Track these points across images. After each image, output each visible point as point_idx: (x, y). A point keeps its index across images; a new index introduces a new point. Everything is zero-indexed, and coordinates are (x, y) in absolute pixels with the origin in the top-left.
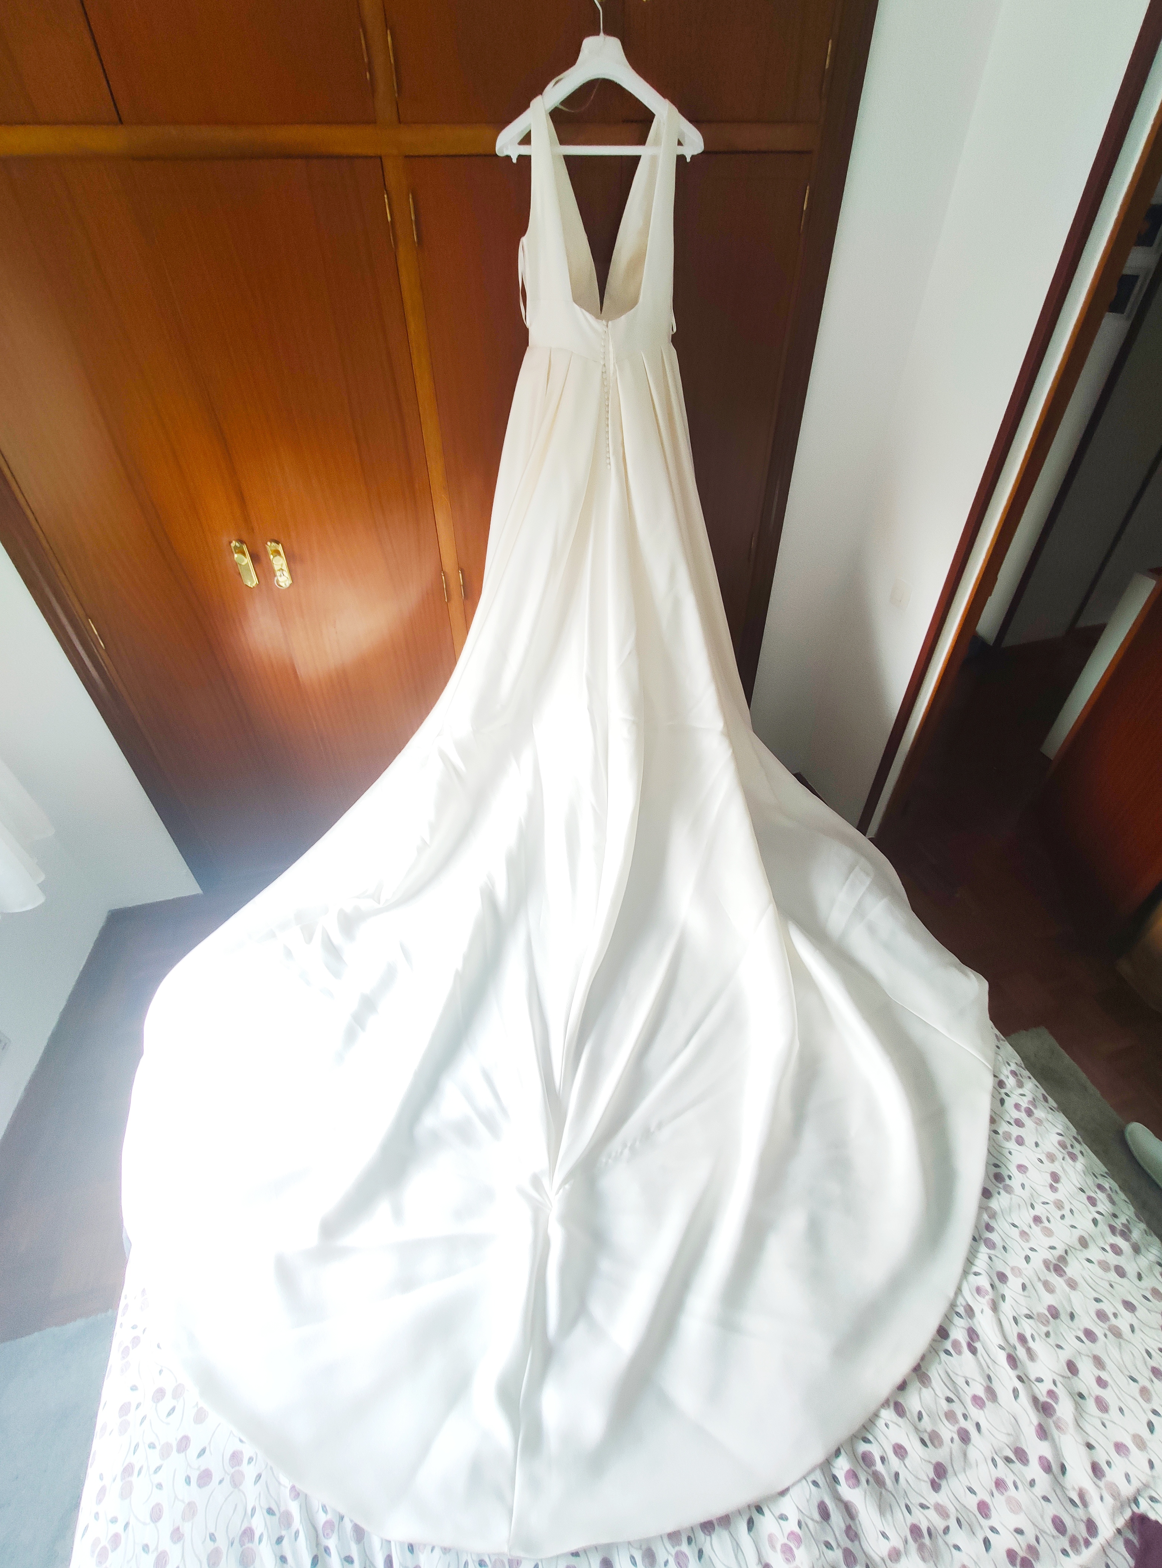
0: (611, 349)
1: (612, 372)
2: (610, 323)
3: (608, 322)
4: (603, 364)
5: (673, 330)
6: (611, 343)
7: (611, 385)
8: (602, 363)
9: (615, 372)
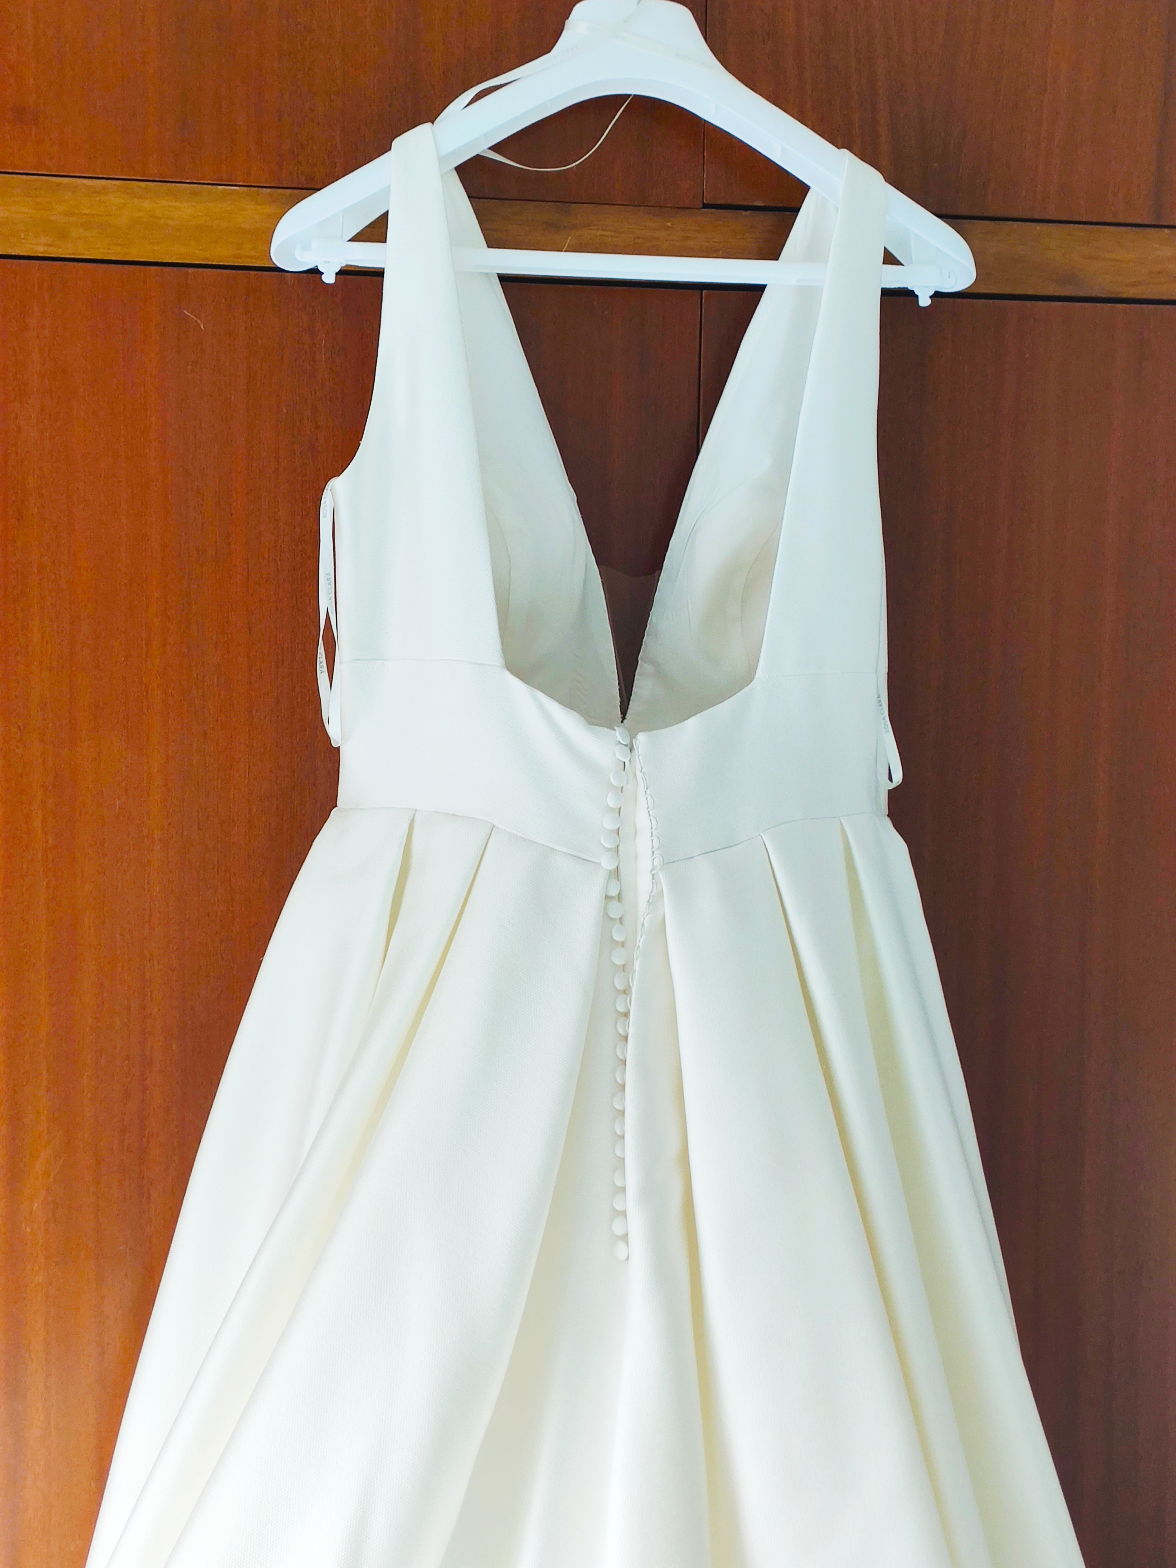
0: (642, 819)
1: (643, 898)
2: (641, 738)
3: (633, 736)
4: (612, 867)
5: (890, 779)
6: (642, 803)
7: (641, 941)
8: (608, 864)
9: (655, 899)
